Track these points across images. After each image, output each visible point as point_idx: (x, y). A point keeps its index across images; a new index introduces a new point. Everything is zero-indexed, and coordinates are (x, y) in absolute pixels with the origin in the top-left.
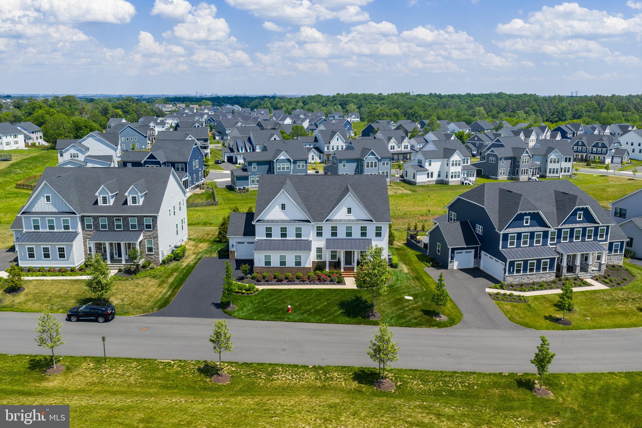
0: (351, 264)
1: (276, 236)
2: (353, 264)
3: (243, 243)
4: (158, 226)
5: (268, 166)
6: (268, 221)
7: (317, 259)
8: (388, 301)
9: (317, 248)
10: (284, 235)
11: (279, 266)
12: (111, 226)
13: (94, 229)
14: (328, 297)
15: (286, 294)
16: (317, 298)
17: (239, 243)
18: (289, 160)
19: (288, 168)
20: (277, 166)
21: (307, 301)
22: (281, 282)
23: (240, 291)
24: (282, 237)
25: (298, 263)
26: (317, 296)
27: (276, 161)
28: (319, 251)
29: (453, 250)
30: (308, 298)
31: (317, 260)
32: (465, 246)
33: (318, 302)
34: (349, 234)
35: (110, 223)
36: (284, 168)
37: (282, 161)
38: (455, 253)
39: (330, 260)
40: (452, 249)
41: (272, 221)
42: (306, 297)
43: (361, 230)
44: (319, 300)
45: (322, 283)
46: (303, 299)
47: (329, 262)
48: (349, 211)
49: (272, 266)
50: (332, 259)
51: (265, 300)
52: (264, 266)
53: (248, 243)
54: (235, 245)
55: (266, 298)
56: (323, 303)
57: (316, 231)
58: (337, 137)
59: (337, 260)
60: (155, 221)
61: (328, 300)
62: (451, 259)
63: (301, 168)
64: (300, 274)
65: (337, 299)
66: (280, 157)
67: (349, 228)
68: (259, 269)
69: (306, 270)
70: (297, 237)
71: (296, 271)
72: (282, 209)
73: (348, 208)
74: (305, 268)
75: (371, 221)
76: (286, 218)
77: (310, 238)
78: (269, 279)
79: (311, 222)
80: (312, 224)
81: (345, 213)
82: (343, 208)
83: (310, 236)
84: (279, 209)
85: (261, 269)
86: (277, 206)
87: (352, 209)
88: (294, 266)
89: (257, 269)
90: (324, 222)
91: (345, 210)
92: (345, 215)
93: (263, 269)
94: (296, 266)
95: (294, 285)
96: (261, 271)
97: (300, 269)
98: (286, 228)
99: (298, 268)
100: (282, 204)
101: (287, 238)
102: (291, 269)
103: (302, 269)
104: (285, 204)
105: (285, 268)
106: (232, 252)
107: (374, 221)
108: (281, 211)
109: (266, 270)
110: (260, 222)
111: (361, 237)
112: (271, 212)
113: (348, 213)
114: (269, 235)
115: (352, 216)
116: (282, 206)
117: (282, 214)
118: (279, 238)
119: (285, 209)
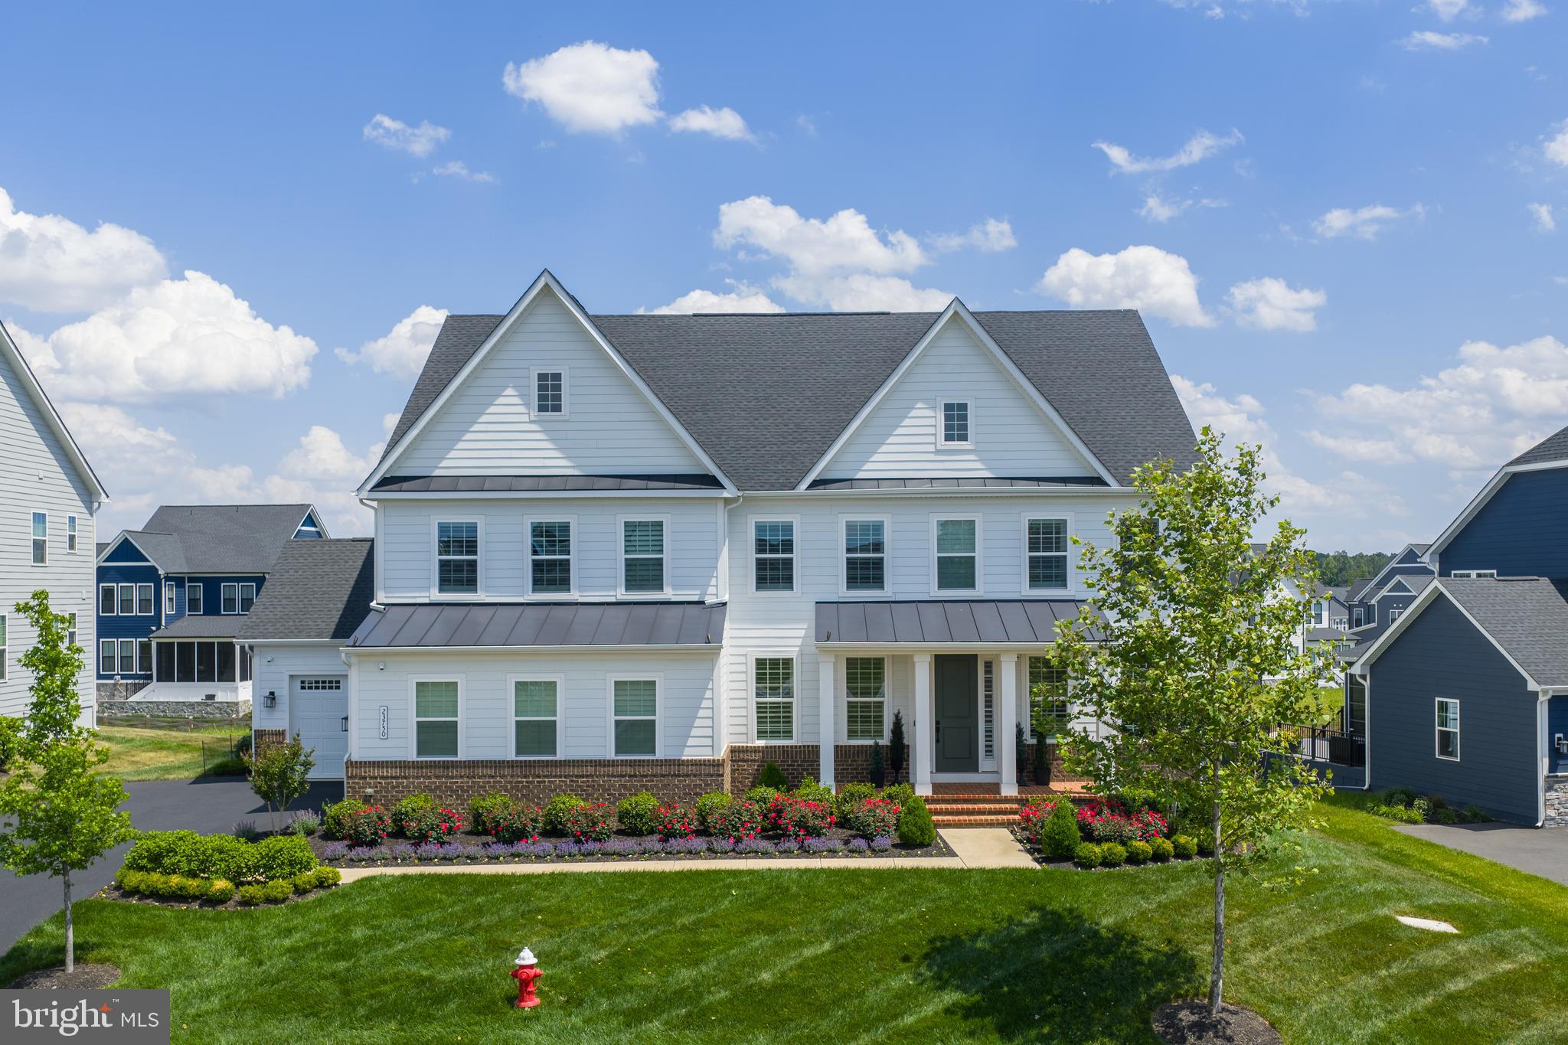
0: (974, 767)
1: (505, 579)
2: (984, 763)
3: (333, 684)
6: (454, 483)
7: (761, 734)
8: (1298, 940)
9: (760, 663)
10: (551, 573)
11: (511, 755)
14: (837, 914)
15: (526, 897)
16: (760, 916)
17: (307, 683)
21: (679, 938)
22: (510, 842)
23: (192, 884)
24: (538, 583)
26: (760, 904)
28: (774, 678)
30: (687, 919)
31: (761, 743)
33: (760, 940)
34: (957, 572)
39: (845, 741)
40: (1553, 701)
41: (480, 483)
42: (672, 912)
43: (1033, 545)
44: (771, 930)
45: (793, 845)
46: (645, 925)
47: (840, 751)
48: (956, 421)
49: (462, 755)
50: (852, 734)
51: (358, 933)
52: (412, 755)
54: (283, 694)
55: (367, 919)
56: (800, 944)
57: (752, 556)
59: (885, 740)
61: (837, 927)
62: (1552, 767)
64: (647, 801)
65: (908, 926)
67: (956, 534)
68: (376, 778)
69: (687, 776)
70: (631, 583)
71: (625, 787)
72: (542, 408)
73: (948, 407)
74: (683, 770)
75: (1099, 481)
76: (557, 463)
77: (712, 590)
78: (432, 829)
79: (722, 487)
80: (725, 494)
81: (932, 439)
82: (919, 405)
83: (714, 580)
84: (522, 409)
85: (392, 777)
86: (510, 391)
87: (970, 412)
88: (611, 755)
89: (365, 778)
90: (800, 499)
91: (932, 421)
92: (932, 448)
93: (405, 777)
94: (618, 751)
95: (598, 860)
96: (393, 787)
97: (646, 776)
98: (565, 528)
99: (632, 764)
100: (542, 377)
101: (569, 590)
102: (591, 776)
103: (665, 770)
104: (557, 377)
105: (547, 764)
106: (267, 739)
107: (1115, 486)
108: (532, 418)
109: (418, 777)
110: (405, 485)
111: (1031, 586)
112: (475, 427)
113: (949, 438)
114: (459, 575)
115: (973, 457)
116: (541, 387)
117: (541, 436)
118: (521, 590)
119: (557, 408)
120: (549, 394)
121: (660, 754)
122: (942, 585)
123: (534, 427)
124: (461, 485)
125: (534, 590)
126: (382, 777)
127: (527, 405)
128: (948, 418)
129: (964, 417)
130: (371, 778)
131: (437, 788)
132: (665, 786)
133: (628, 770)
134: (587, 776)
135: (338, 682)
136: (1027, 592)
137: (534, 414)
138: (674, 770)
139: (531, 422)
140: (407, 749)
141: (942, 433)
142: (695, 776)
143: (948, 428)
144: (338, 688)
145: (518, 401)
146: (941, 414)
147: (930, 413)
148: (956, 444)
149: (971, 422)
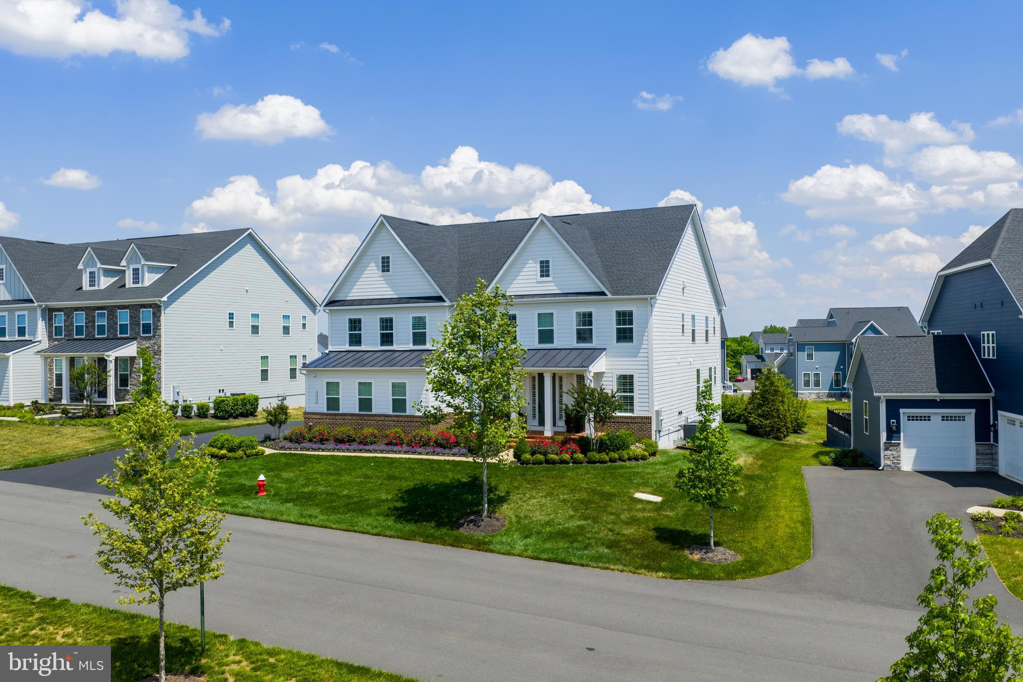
1: (371, 341)
4: (163, 327)
6: (353, 302)
10: (387, 339)
11: (357, 411)
12: (91, 330)
13: (65, 335)
24: (383, 343)
25: (399, 405)
29: (894, 406)
32: (936, 395)
34: (546, 336)
35: (89, 322)
38: (903, 419)
40: (889, 402)
41: (363, 303)
43: (578, 324)
48: (545, 269)
49: (341, 411)
52: (325, 411)
60: (158, 315)
62: (889, 438)
67: (545, 319)
68: (313, 419)
69: (417, 422)
70: (415, 342)
71: (395, 425)
72: (383, 271)
73: (541, 262)
74: (416, 419)
75: (603, 294)
76: (390, 294)
78: (314, 438)
79: (444, 301)
80: (446, 304)
81: (535, 277)
82: (530, 262)
84: (377, 272)
85: (318, 419)
86: (372, 264)
87: (551, 264)
88: (391, 413)
91: (535, 269)
92: (535, 281)
94: (393, 411)
95: (363, 452)
96: (318, 423)
97: (402, 421)
99: (397, 416)
100: (383, 258)
101: (392, 345)
102: (383, 420)
103: (408, 419)
104: (388, 258)
105: (368, 415)
107: (610, 296)
108: (380, 275)
110: (336, 304)
111: (577, 342)
112: (361, 280)
113: (542, 276)
114: (355, 340)
115: (552, 284)
116: (383, 262)
117: (384, 282)
118: (376, 345)
119: (388, 271)
120: (385, 265)
121: (408, 413)
122: (540, 342)
123: (381, 279)
124: (355, 303)
125: (381, 345)
126: (315, 419)
127: (378, 270)
128: (541, 267)
129: (548, 266)
131: (333, 423)
132: (409, 426)
133: (396, 419)
136: (575, 345)
137: (380, 273)
138: (412, 419)
139: (380, 277)
140: (322, 408)
141: (539, 274)
142: (419, 422)
143: (541, 271)
145: (375, 268)
146: (538, 266)
147: (534, 265)
148: (545, 279)
149: (551, 268)
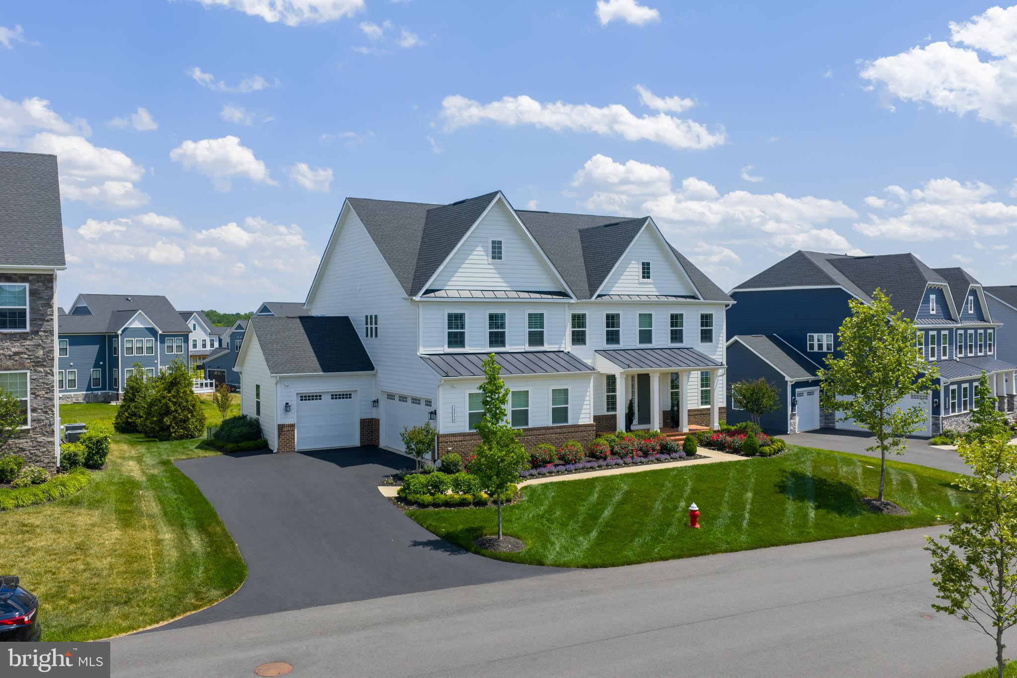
1: (477, 342)
3: (318, 397)
4: (56, 317)
5: (97, 347)
6: (457, 294)
10: (496, 339)
15: (612, 488)
17: (304, 398)
18: (153, 332)
19: (150, 349)
20: (123, 344)
21: (696, 495)
22: (544, 467)
24: (493, 343)
25: (559, 414)
26: (701, 481)
27: (123, 331)
30: (687, 489)
32: (811, 378)
34: (646, 336)
36: (140, 349)
37: (137, 332)
38: (796, 395)
39: (606, 413)
42: (678, 487)
43: (672, 324)
45: (652, 458)
47: (605, 417)
48: (646, 270)
50: (608, 409)
52: (467, 430)
53: (334, 396)
54: (293, 403)
57: (571, 329)
58: (193, 322)
60: (44, 295)
62: (792, 410)
63: (175, 352)
66: (131, 323)
67: (645, 319)
68: (452, 442)
69: (581, 432)
70: (531, 343)
71: (557, 438)
72: (494, 258)
73: (643, 264)
74: (581, 429)
75: (696, 298)
76: (502, 285)
77: (563, 346)
79: (570, 297)
80: (573, 301)
81: (637, 278)
82: (633, 262)
83: (564, 341)
84: (485, 258)
85: (460, 441)
86: (480, 249)
87: (651, 266)
88: (550, 424)
89: (447, 442)
90: (593, 303)
91: (637, 270)
92: (637, 281)
93: (465, 441)
94: (554, 422)
96: (460, 446)
97: (565, 433)
98: (503, 316)
99: (560, 428)
100: (494, 242)
101: (506, 346)
102: (544, 434)
103: (573, 430)
104: (500, 242)
105: (526, 430)
106: (285, 429)
107: (702, 300)
108: (489, 262)
109: (471, 440)
111: (671, 342)
112: (464, 266)
113: (644, 277)
114: (456, 339)
115: (652, 286)
116: (493, 247)
117: (494, 271)
118: (484, 346)
119: (500, 258)
120: (497, 251)
121: (571, 422)
122: (641, 342)
123: (491, 267)
125: (490, 346)
126: (455, 442)
127: (487, 256)
128: (643, 268)
129: (649, 269)
130: (450, 442)
132: (573, 437)
133: (559, 431)
134: (542, 435)
135: (350, 395)
136: (669, 344)
137: (490, 259)
138: (577, 429)
139: (489, 264)
140: (465, 427)
141: (641, 275)
142: (584, 431)
143: (643, 273)
144: (350, 398)
145: (483, 253)
146: (641, 267)
147: (637, 266)
148: (646, 280)
149: (651, 271)
